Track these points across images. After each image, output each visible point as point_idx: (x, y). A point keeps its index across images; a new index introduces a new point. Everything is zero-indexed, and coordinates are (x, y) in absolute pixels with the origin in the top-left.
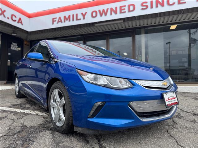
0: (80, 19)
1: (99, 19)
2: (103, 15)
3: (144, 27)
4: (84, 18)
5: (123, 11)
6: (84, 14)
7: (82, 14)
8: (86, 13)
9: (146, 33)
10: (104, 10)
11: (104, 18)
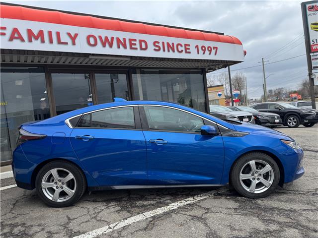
0: (66, 43)
1: (99, 50)
2: (107, 45)
3: (140, 68)
4: (74, 43)
5: (133, 46)
6: (73, 35)
7: (69, 34)
8: (76, 35)
9: (142, 73)
10: (106, 38)
11: (107, 51)
